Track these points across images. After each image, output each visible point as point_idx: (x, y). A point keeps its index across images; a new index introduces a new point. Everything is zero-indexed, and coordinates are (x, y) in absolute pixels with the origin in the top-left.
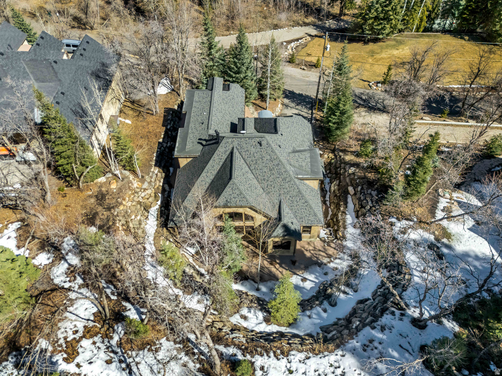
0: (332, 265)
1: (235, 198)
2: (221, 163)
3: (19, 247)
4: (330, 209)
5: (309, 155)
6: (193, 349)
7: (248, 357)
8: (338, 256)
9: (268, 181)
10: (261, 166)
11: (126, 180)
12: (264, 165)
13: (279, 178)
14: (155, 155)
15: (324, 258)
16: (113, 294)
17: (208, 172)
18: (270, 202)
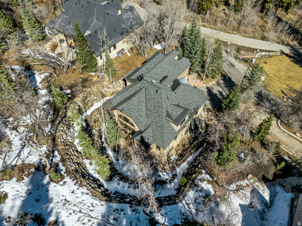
0: (161, 174)
1: (126, 110)
2: (135, 91)
3: (40, 83)
4: (190, 149)
5: (182, 111)
6: (51, 157)
7: (66, 175)
8: (167, 172)
9: (151, 111)
10: (151, 102)
11: (103, 79)
12: (153, 102)
13: (156, 113)
14: (127, 75)
15: (160, 168)
16: (50, 118)
17: (128, 92)
18: (145, 123)
